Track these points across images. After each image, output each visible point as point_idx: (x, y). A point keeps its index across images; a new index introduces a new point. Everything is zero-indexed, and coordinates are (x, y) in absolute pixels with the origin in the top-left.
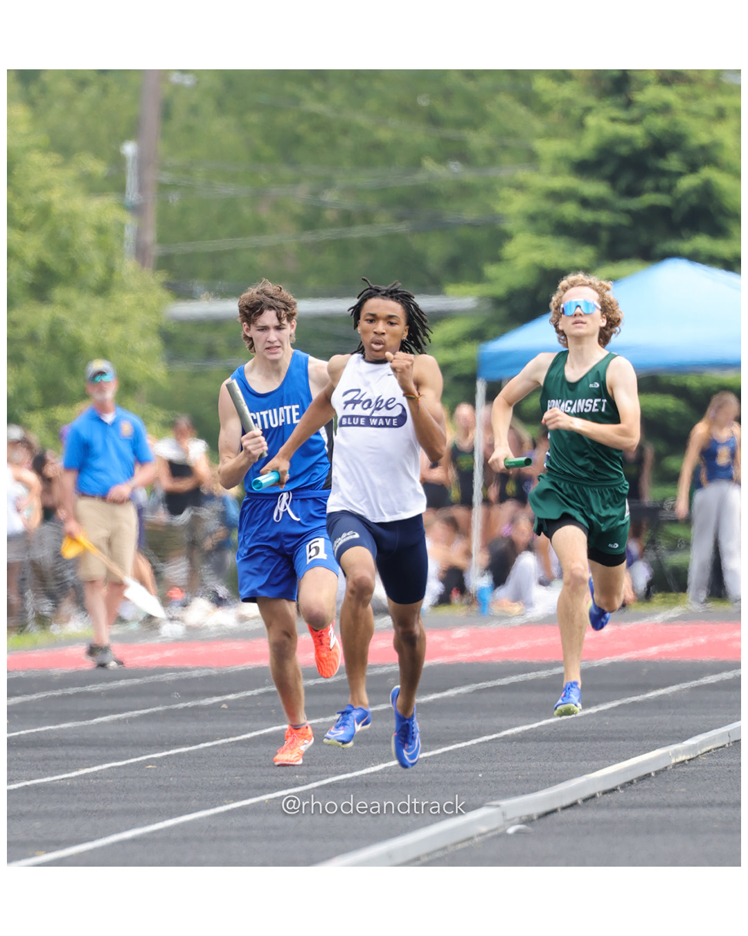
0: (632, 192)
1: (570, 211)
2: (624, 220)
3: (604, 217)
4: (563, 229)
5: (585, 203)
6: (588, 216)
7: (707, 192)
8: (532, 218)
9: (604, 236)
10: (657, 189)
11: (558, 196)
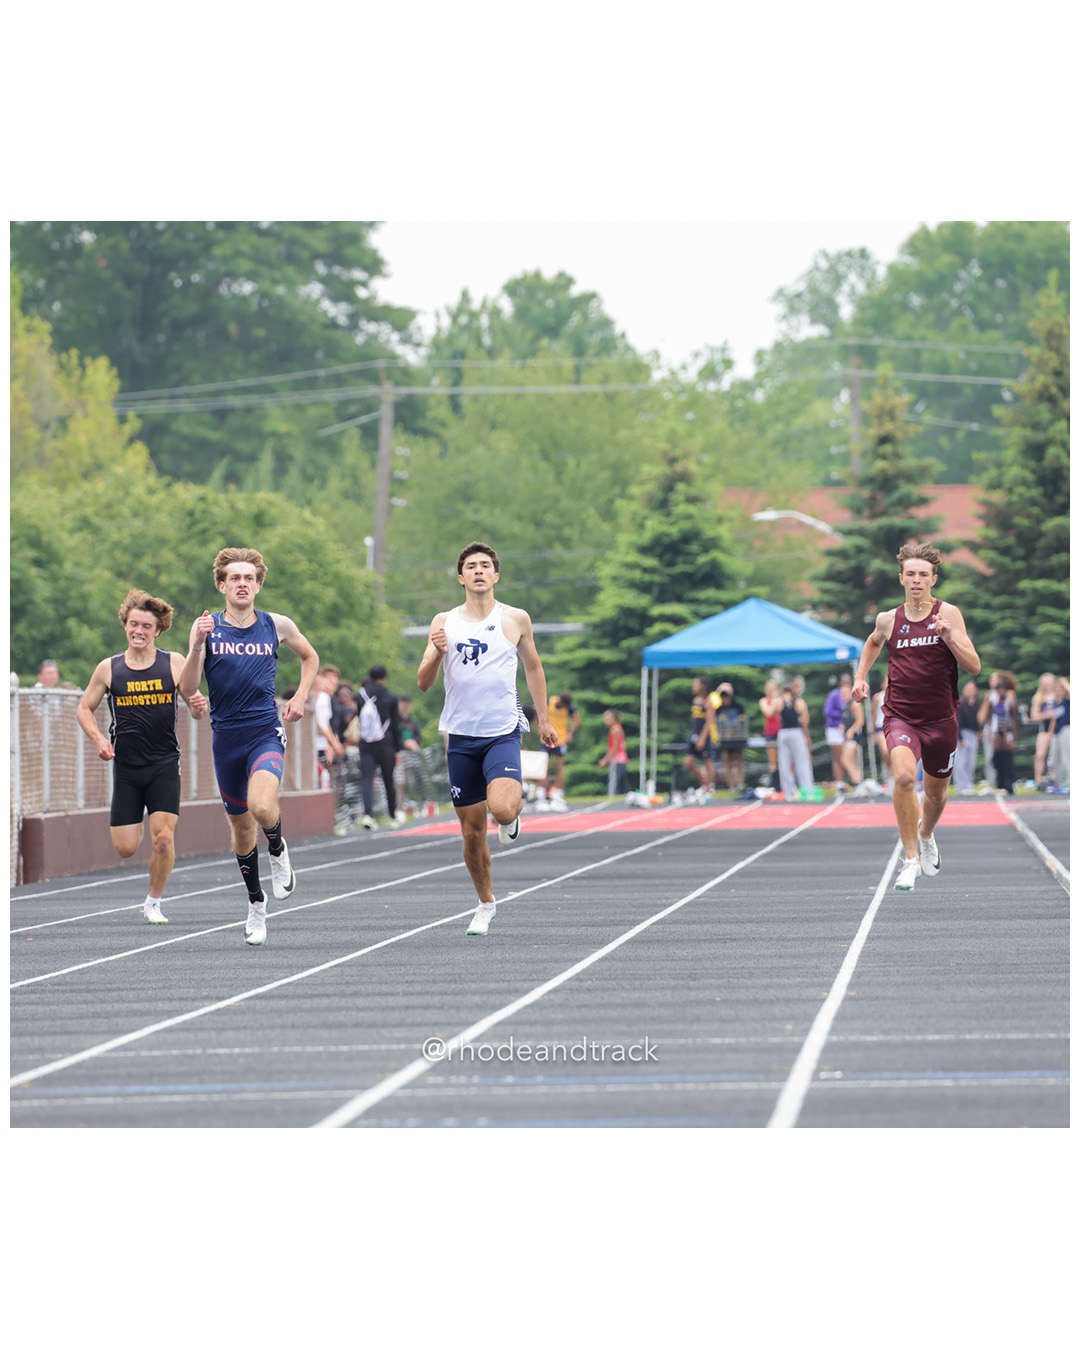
0: (671, 564)
1: (637, 575)
2: (666, 580)
3: (657, 578)
4: (633, 585)
5: (646, 570)
6: (647, 578)
7: (714, 564)
8: (615, 579)
9: (656, 591)
10: (685, 563)
11: (630, 566)
